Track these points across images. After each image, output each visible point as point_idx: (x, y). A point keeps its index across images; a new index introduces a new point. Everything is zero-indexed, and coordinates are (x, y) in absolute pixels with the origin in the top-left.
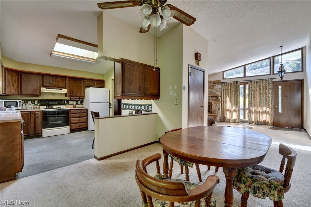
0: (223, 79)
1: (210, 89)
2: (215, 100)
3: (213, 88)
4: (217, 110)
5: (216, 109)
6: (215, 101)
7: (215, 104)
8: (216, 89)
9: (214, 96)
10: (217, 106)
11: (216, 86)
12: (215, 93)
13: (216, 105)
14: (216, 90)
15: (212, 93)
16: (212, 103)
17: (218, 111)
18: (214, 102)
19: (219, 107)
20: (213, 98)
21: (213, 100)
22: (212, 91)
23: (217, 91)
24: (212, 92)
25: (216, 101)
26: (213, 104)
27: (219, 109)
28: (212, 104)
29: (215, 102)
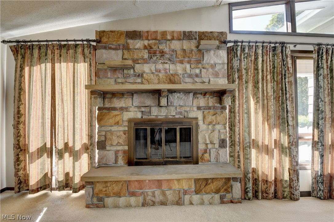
0: (231, 31)
1: (189, 62)
2: (209, 108)
3: (199, 62)
4: (217, 146)
5: (212, 143)
6: (206, 112)
7: (210, 123)
8: (213, 66)
9: (205, 93)
10: (216, 132)
11: (212, 52)
12: (206, 80)
13: (210, 127)
14: (210, 70)
15: (197, 79)
16: (196, 119)
17: (221, 151)
18: (204, 117)
19: (222, 137)
20: (202, 101)
21: (199, 108)
22: (197, 71)
23: (216, 75)
24: (197, 76)
25: (212, 111)
26: (201, 123)
27: (222, 143)
28: (197, 125)
29: (210, 118)
